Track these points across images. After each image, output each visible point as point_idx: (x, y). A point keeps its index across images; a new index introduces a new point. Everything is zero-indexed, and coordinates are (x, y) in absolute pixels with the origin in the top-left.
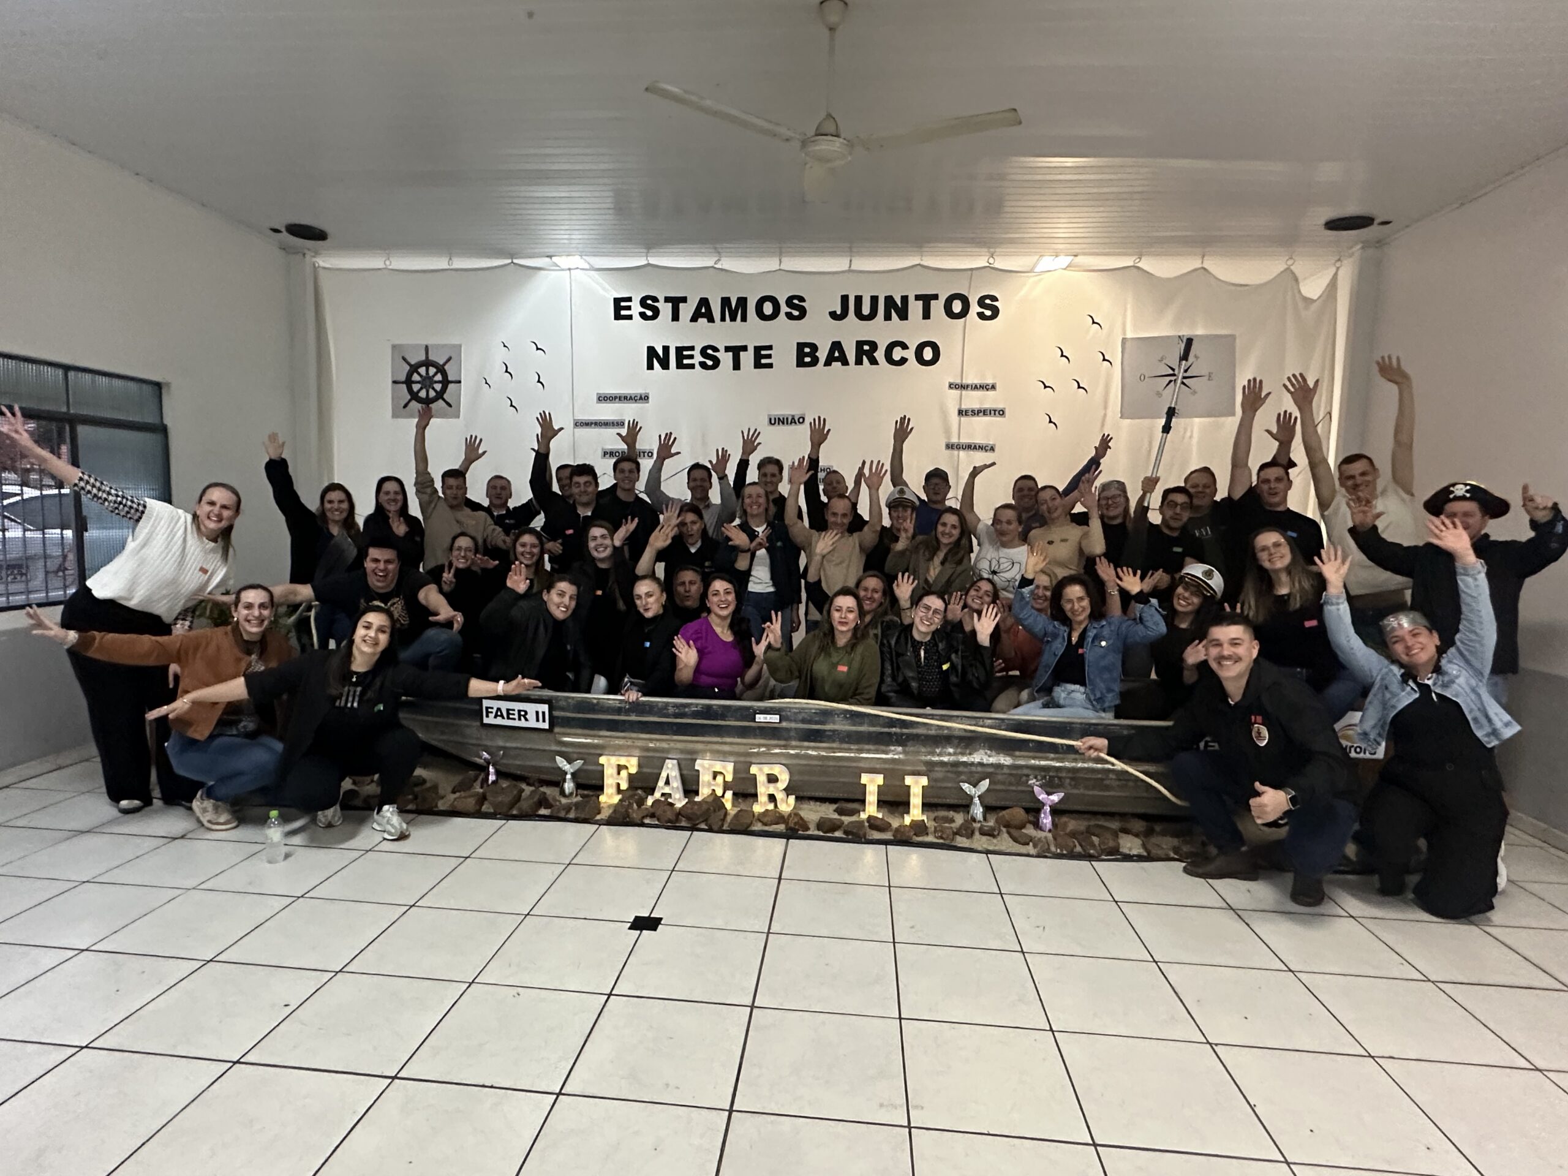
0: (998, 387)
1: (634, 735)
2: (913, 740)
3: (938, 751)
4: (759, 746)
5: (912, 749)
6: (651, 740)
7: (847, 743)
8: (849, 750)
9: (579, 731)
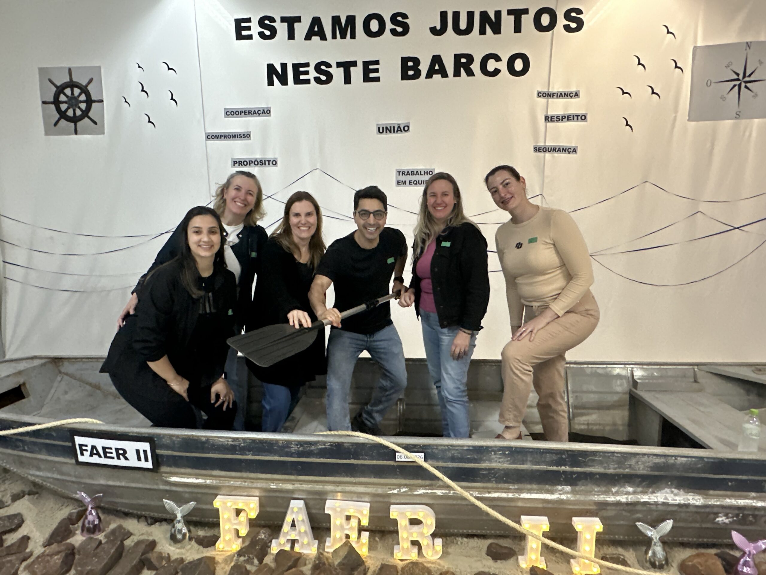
0: (581, 94)
1: (252, 475)
2: (586, 479)
3: (614, 490)
4: (399, 486)
5: (583, 488)
6: (273, 480)
7: (505, 482)
8: (508, 490)
9: (188, 470)
